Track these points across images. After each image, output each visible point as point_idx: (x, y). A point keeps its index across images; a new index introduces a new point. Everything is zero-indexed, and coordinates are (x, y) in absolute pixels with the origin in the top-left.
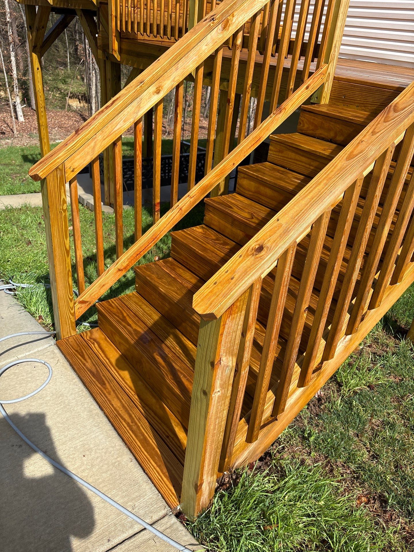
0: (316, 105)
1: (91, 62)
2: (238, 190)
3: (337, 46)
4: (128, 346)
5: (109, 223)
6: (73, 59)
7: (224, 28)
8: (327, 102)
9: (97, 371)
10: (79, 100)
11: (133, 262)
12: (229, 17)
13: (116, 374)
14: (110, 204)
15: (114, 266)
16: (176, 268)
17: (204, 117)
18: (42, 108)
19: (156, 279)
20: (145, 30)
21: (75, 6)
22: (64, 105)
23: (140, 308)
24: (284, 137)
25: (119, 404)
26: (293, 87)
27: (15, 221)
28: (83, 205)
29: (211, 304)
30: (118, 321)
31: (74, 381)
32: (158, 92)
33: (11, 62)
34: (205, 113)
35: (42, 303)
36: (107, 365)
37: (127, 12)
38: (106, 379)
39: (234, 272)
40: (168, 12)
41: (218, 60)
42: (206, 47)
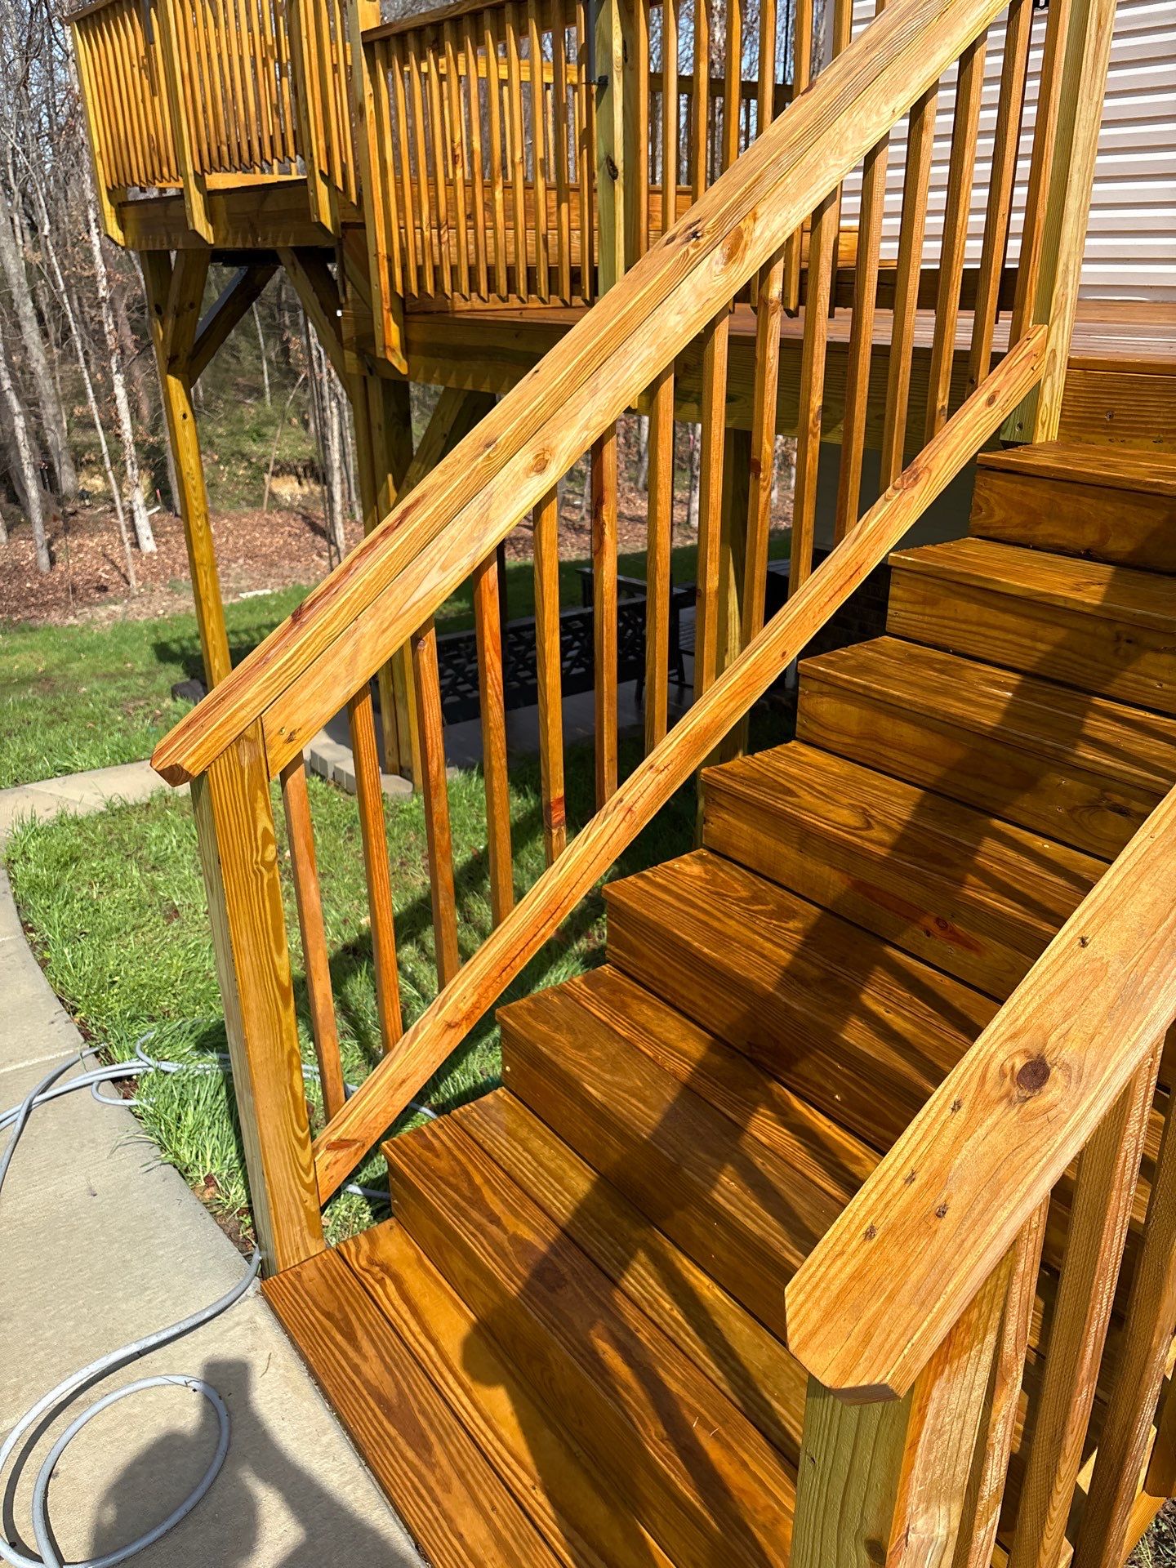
0: (1021, 450)
1: (326, 378)
2: (804, 732)
3: (1071, 268)
4: (496, 1299)
5: (402, 826)
6: (277, 374)
7: (731, 256)
8: (1054, 434)
9: (401, 1393)
10: (298, 477)
11: (491, 993)
12: (741, 224)
13: (465, 1400)
14: (401, 768)
15: (432, 1014)
16: (628, 1000)
17: (638, 490)
18: (198, 517)
19: (571, 1052)
20: (474, 286)
21: (274, 242)
22: (261, 496)
23: (525, 1150)
24: (937, 555)
25: (482, 1532)
26: (946, 402)
27: (132, 847)
28: (323, 778)
29: (867, 1338)
30: (456, 1206)
31: (325, 1440)
32: (540, 466)
33: (115, 400)
34: (641, 480)
35: (215, 1131)
36: (431, 1366)
37: (419, 243)
38: (431, 1425)
39: (939, 1178)
40: (536, 228)
41: (717, 351)
42: (679, 318)
